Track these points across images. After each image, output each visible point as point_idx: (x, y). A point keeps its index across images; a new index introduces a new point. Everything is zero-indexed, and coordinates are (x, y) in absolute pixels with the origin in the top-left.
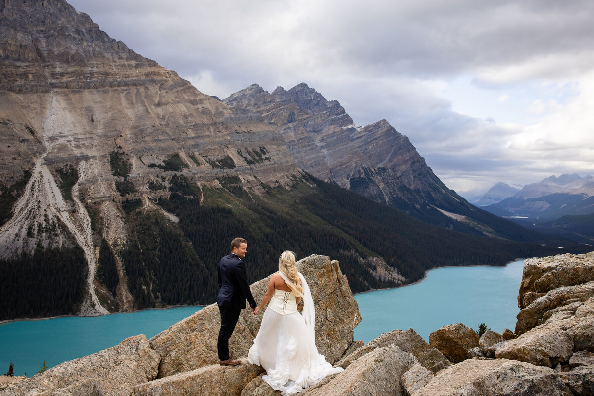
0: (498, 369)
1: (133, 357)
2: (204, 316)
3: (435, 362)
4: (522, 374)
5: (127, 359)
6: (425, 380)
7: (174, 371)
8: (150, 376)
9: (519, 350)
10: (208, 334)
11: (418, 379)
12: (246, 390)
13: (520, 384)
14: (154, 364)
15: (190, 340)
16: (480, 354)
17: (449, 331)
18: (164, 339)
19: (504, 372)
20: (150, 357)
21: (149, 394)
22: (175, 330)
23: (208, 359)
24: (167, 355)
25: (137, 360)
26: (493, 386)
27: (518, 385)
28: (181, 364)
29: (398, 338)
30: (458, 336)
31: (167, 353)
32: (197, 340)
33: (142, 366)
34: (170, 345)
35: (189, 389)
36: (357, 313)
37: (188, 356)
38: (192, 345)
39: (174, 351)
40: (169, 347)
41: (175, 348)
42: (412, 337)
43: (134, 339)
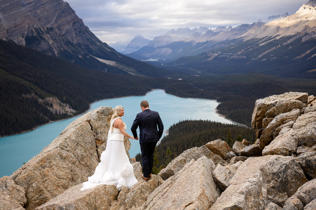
0: (269, 161)
1: (5, 192)
2: (50, 157)
3: (217, 162)
4: (281, 161)
5: (1, 195)
6: (225, 172)
7: (37, 196)
9: (275, 150)
10: (56, 168)
11: (221, 173)
13: (281, 166)
14: (23, 194)
15: (44, 174)
17: (214, 145)
18: (24, 177)
19: (272, 161)
20: (18, 190)
22: (32, 169)
23: (60, 184)
24: (29, 187)
25: (9, 194)
26: (268, 169)
28: (41, 191)
29: (197, 152)
30: (219, 147)
31: (29, 185)
32: (49, 173)
33: (14, 197)
34: (30, 180)
35: (89, 201)
37: (46, 185)
38: (46, 177)
39: (34, 183)
40: (29, 181)
41: (34, 181)
42: (204, 151)
43: (2, 180)
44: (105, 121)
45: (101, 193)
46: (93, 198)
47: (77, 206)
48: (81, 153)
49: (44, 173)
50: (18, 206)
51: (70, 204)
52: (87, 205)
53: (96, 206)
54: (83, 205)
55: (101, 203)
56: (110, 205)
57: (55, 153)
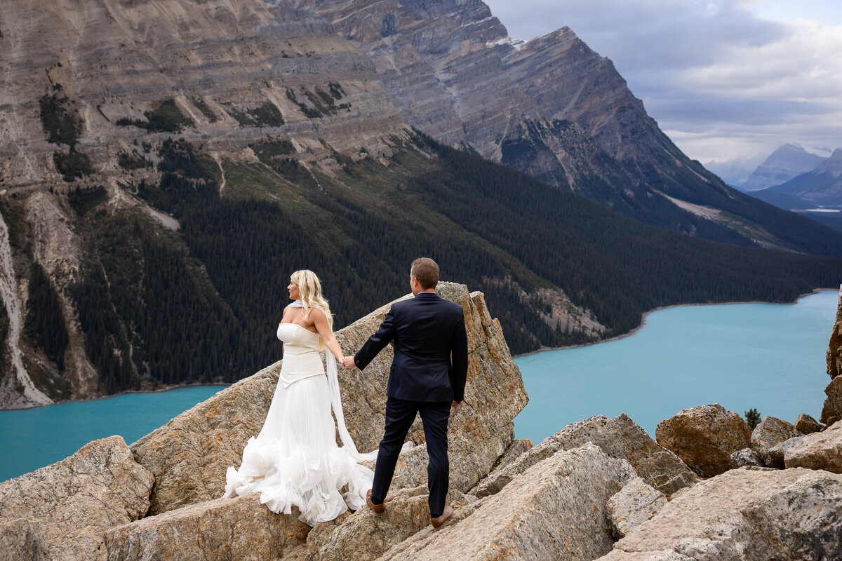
0: (790, 487)
1: (100, 478)
2: (233, 399)
3: (668, 475)
4: (835, 496)
5: (89, 482)
6: (651, 509)
7: (180, 501)
8: (135, 513)
9: (830, 452)
10: (242, 433)
11: (638, 507)
12: (316, 531)
13: (832, 514)
14: (143, 490)
15: (209, 445)
16: (754, 461)
17: (693, 419)
18: (159, 444)
19: (801, 492)
20: (134, 478)
21: (134, 545)
22: (180, 426)
24: (165, 472)
25: (108, 483)
26: (781, 518)
27: (829, 516)
28: (192, 488)
29: (600, 431)
30: (712, 428)
31: (166, 468)
32: (221, 443)
33: (119, 493)
34: (171, 454)
35: (210, 533)
36: (519, 389)
37: (206, 474)
38: (213, 453)
39: (178, 464)
40: (169, 458)
41: (180, 459)
43: (102, 445)
46: (225, 524)
47: (164, 538)
49: (209, 442)
50: (120, 520)
51: (147, 531)
52: (201, 543)
53: (230, 549)
55: (249, 544)
56: (279, 554)
57: (252, 390)
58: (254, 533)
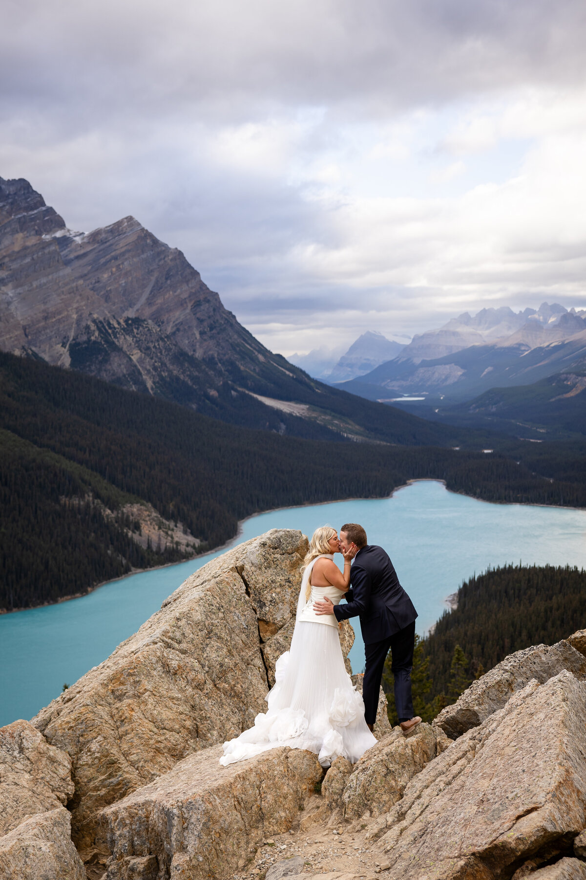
1: (19, 765)
2: (135, 668)
5: (8, 771)
7: (103, 777)
8: (63, 795)
10: (151, 700)
14: (64, 771)
15: (121, 717)
18: (69, 722)
20: (52, 760)
21: (178, 817)
22: (88, 702)
23: (162, 745)
24: (81, 750)
25: (28, 769)
28: (114, 763)
31: (81, 747)
32: (133, 713)
34: (84, 731)
37: (125, 747)
38: (127, 724)
39: (94, 741)
40: (82, 736)
41: (95, 735)
42: (565, 655)
43: (11, 731)
44: (282, 569)
45: (276, 772)
46: (252, 786)
48: (219, 659)
49: (120, 714)
50: (52, 805)
51: (191, 803)
52: (238, 807)
53: (261, 808)
54: (225, 807)
55: (276, 801)
56: (300, 807)
57: (150, 657)
58: (278, 791)
